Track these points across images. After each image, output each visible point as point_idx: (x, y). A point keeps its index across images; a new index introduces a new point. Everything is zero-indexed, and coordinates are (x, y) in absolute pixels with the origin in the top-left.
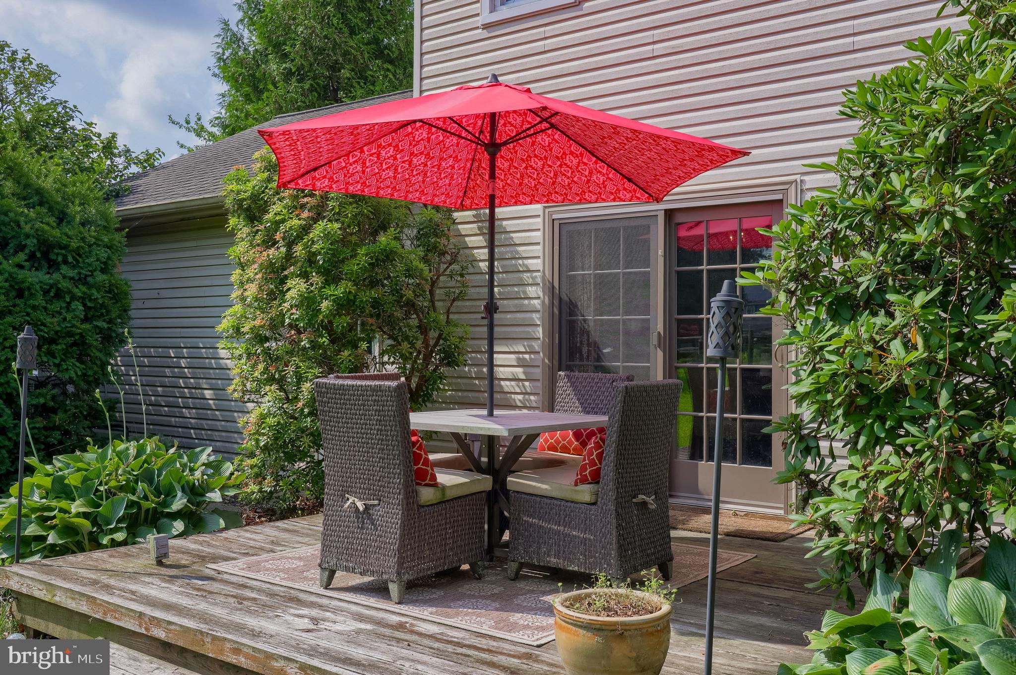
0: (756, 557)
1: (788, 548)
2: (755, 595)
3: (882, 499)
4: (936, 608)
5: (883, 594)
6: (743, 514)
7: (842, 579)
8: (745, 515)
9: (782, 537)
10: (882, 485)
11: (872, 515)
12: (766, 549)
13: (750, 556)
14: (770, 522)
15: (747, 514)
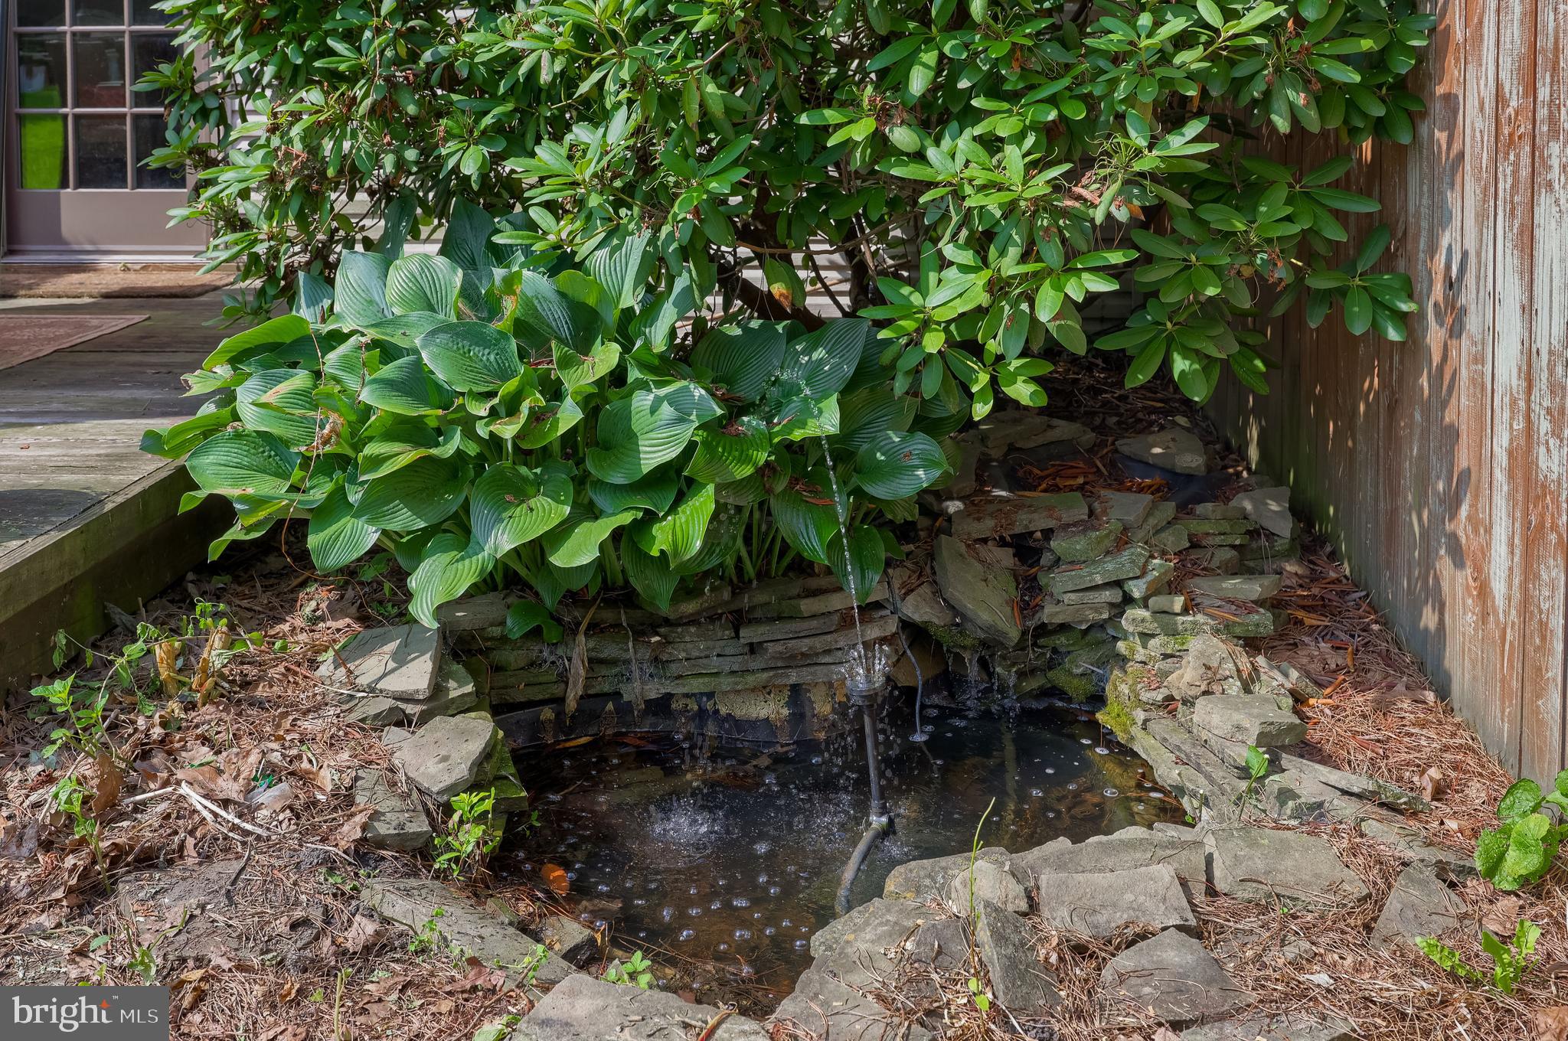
0: (149, 319)
1: (206, 304)
2: (134, 365)
3: (298, 156)
4: (371, 302)
5: (308, 307)
6: (138, 267)
7: (260, 307)
8: (143, 268)
9: (199, 290)
10: (296, 131)
11: (283, 182)
12: (168, 307)
13: (137, 318)
14: (182, 274)
15: (146, 267)
